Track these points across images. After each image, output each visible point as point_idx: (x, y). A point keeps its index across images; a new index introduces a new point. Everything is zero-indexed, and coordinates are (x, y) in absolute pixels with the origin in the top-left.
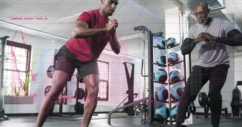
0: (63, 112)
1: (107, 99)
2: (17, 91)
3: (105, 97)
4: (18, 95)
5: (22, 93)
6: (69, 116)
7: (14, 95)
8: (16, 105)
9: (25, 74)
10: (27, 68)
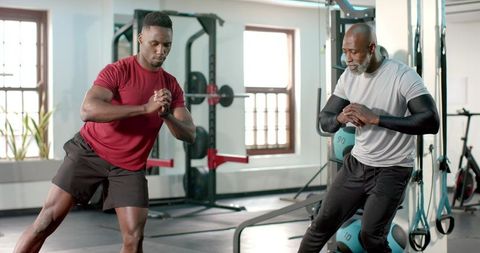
0: (151, 196)
1: (290, 148)
2: (19, 147)
3: (283, 140)
4: (20, 156)
5: (33, 151)
6: (160, 217)
7: (12, 155)
8: (17, 186)
9: (35, 95)
10: (39, 79)
